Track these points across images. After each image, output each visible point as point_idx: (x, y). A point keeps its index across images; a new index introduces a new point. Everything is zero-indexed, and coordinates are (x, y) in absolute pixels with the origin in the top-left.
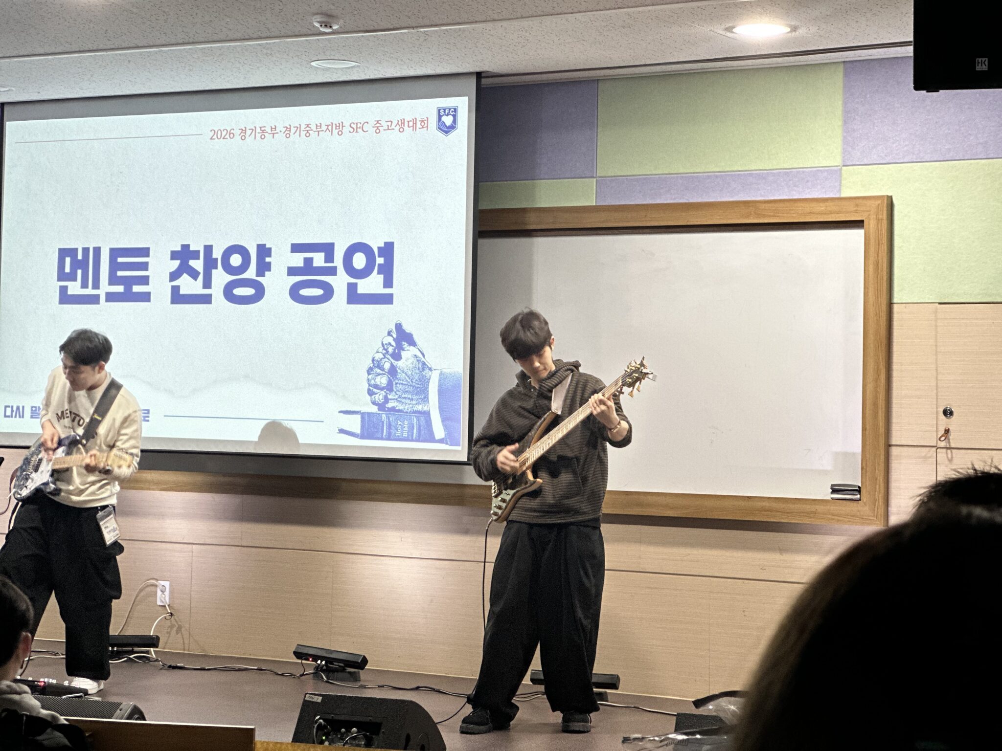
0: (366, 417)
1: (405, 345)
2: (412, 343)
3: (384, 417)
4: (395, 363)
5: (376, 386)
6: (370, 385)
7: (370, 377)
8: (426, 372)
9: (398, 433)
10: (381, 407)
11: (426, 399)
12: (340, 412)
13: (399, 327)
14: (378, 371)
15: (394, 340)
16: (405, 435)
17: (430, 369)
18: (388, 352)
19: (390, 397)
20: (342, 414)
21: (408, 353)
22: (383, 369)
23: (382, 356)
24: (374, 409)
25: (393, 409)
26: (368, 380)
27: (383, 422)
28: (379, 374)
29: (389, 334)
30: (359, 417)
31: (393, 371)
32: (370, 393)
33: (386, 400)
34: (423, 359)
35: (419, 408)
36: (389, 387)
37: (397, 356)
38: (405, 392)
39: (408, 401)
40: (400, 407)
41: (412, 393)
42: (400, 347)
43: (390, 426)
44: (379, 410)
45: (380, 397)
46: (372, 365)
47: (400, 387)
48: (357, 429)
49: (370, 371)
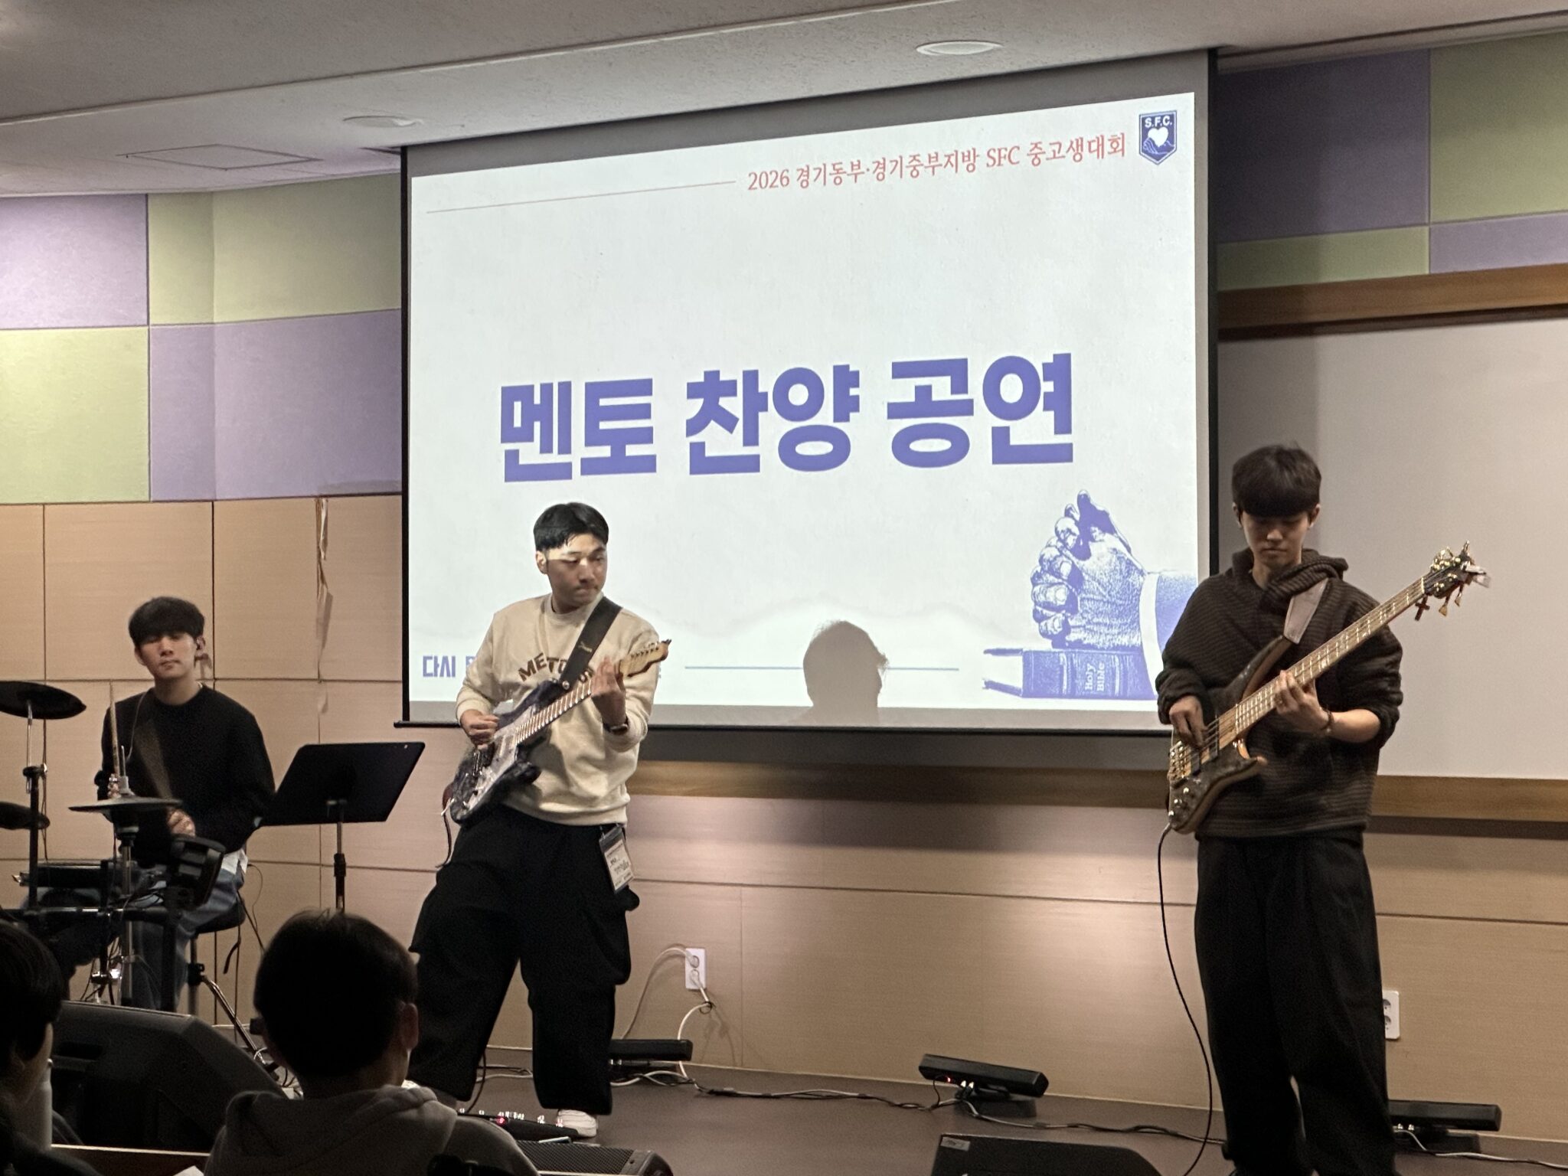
0: (1031, 660)
1: (1096, 532)
2: (1109, 528)
3: (1063, 657)
4: (1080, 564)
5: (1048, 606)
6: (1036, 603)
7: (1037, 589)
8: (1134, 578)
9: (1089, 685)
10: (1058, 640)
11: (1135, 625)
12: (987, 652)
13: (1084, 501)
14: (1051, 578)
15: (1077, 523)
16: (1101, 688)
17: (1141, 573)
18: (1065, 545)
19: (1072, 623)
20: (990, 656)
21: (1103, 546)
22: (1058, 575)
23: (1056, 552)
24: (1046, 645)
25: (1078, 644)
26: (1034, 594)
27: (1062, 668)
28: (1052, 584)
29: (1068, 513)
30: (1018, 660)
31: (1076, 579)
32: (1039, 618)
33: (1067, 628)
34: (1128, 556)
35: (1124, 640)
36: (1071, 606)
37: (1083, 553)
38: (1098, 613)
39: (1103, 629)
40: (1090, 640)
41: (1110, 615)
42: (1086, 537)
43: (1073, 674)
44: (1054, 645)
45: (1055, 624)
46: (1039, 569)
47: (1088, 605)
48: (1018, 683)
49: (1036, 579)
